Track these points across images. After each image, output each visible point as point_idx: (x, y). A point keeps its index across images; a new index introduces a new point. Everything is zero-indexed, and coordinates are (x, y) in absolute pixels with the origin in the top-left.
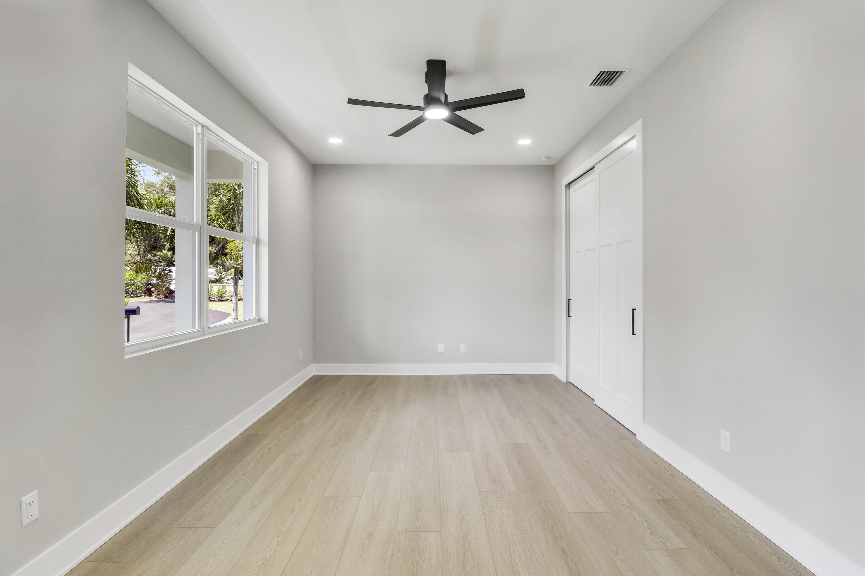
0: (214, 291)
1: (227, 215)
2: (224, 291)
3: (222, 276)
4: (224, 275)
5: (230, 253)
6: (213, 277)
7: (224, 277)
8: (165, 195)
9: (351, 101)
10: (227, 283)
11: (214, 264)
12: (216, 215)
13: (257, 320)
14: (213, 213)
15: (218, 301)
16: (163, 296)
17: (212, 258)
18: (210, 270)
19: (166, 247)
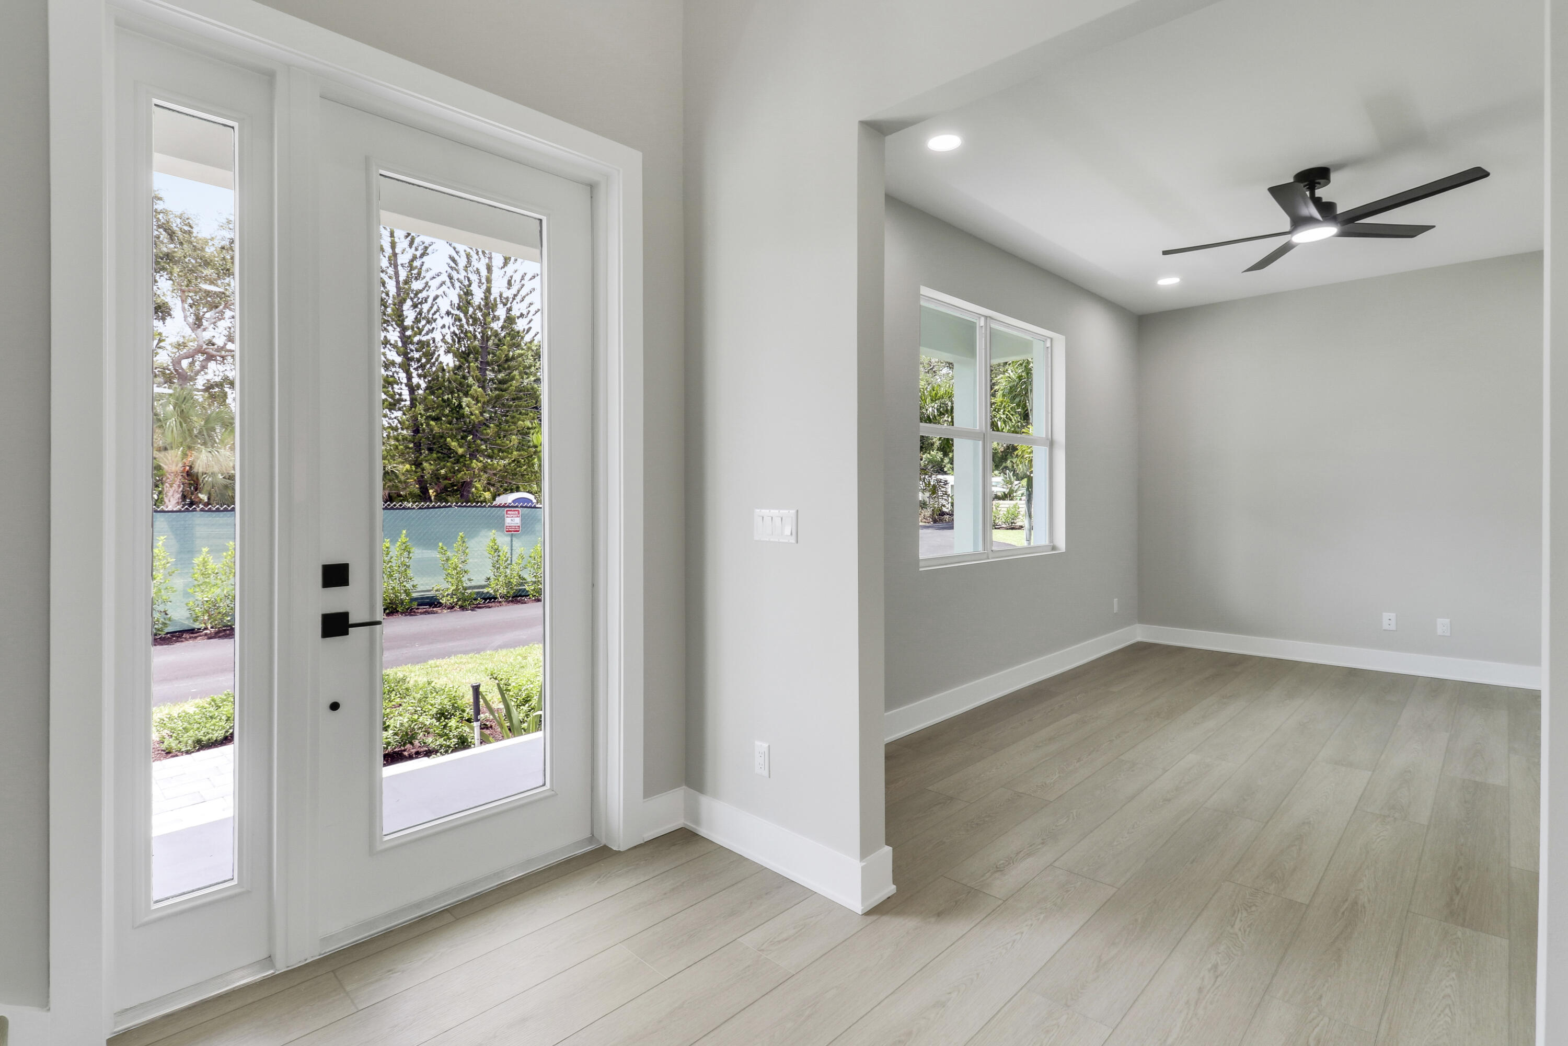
0: (1001, 513)
1: (1017, 400)
2: (1017, 512)
3: (1013, 488)
4: (1017, 487)
5: (1021, 456)
6: (999, 490)
7: (1015, 489)
8: (933, 368)
9: (1165, 253)
10: (1020, 499)
11: (1001, 468)
12: (1002, 403)
13: (1051, 548)
14: (999, 398)
15: (1007, 529)
16: (931, 520)
17: (997, 460)
18: (995, 479)
19: (935, 446)
